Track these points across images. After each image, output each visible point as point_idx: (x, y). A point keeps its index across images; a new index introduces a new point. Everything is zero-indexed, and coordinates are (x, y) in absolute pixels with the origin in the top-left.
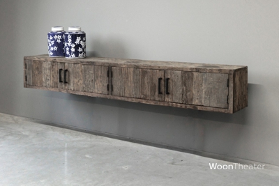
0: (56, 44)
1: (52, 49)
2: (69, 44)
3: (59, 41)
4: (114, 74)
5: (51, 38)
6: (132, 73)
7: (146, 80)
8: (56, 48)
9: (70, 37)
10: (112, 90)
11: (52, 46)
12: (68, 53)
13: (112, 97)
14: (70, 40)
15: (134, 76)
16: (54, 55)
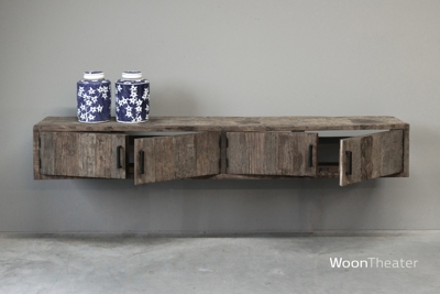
0: (101, 101)
1: (93, 110)
2: (132, 101)
3: (105, 96)
4: (231, 143)
5: (92, 91)
6: (262, 140)
7: (287, 148)
8: (100, 109)
9: (133, 89)
10: (227, 165)
11: (93, 105)
12: (129, 114)
13: (227, 176)
14: (134, 95)
15: (265, 143)
16: (96, 119)
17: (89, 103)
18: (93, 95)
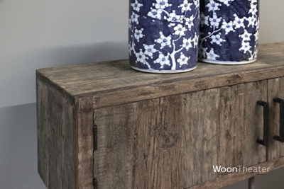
17: (180, 31)
18: (188, 14)
